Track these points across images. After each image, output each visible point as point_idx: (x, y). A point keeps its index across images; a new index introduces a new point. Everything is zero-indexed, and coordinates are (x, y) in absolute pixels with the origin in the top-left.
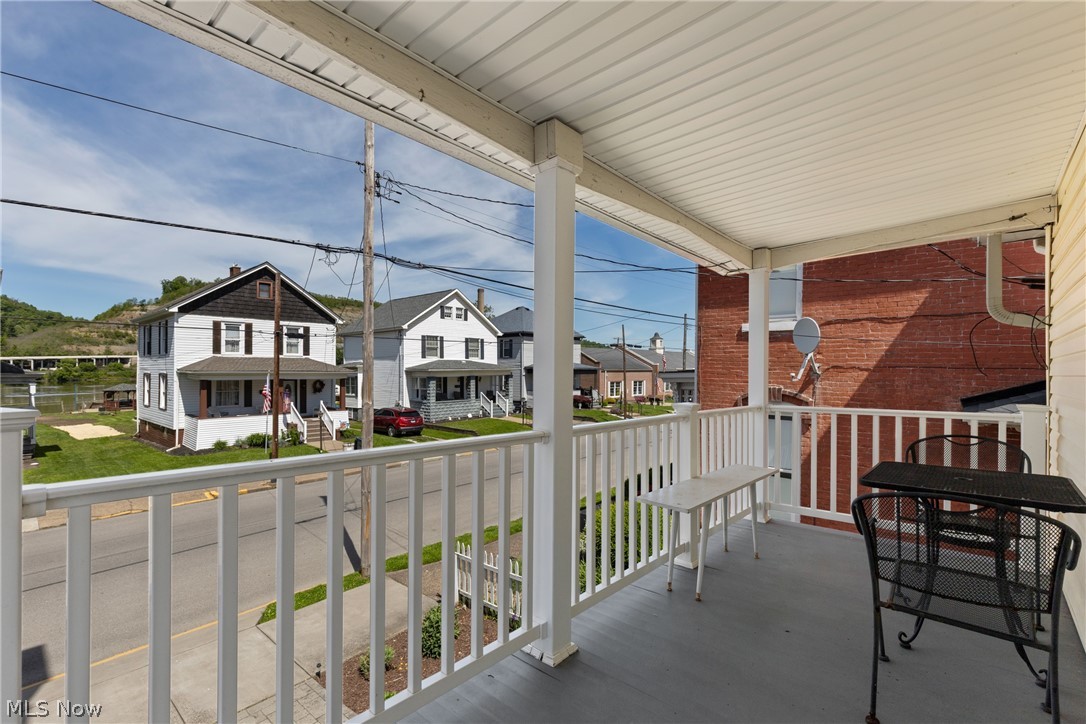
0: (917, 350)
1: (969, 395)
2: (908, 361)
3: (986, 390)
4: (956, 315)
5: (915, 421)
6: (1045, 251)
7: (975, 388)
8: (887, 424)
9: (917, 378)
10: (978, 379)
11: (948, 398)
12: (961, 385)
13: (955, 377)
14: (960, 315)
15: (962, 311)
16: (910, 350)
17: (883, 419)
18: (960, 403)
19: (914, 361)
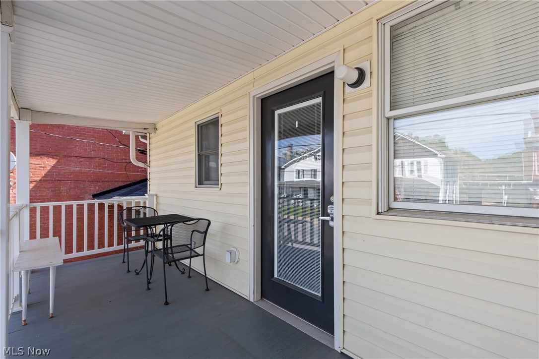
0: (72, 173)
1: (96, 193)
2: (69, 178)
3: (102, 191)
4: (90, 158)
5: (72, 206)
6: (147, 142)
7: (97, 190)
8: (57, 209)
9: (72, 186)
10: (99, 186)
11: (87, 195)
12: (92, 189)
13: (89, 185)
14: (92, 158)
15: (93, 156)
16: (69, 173)
17: (55, 207)
18: (92, 197)
19: (71, 178)
